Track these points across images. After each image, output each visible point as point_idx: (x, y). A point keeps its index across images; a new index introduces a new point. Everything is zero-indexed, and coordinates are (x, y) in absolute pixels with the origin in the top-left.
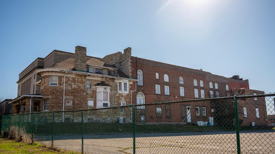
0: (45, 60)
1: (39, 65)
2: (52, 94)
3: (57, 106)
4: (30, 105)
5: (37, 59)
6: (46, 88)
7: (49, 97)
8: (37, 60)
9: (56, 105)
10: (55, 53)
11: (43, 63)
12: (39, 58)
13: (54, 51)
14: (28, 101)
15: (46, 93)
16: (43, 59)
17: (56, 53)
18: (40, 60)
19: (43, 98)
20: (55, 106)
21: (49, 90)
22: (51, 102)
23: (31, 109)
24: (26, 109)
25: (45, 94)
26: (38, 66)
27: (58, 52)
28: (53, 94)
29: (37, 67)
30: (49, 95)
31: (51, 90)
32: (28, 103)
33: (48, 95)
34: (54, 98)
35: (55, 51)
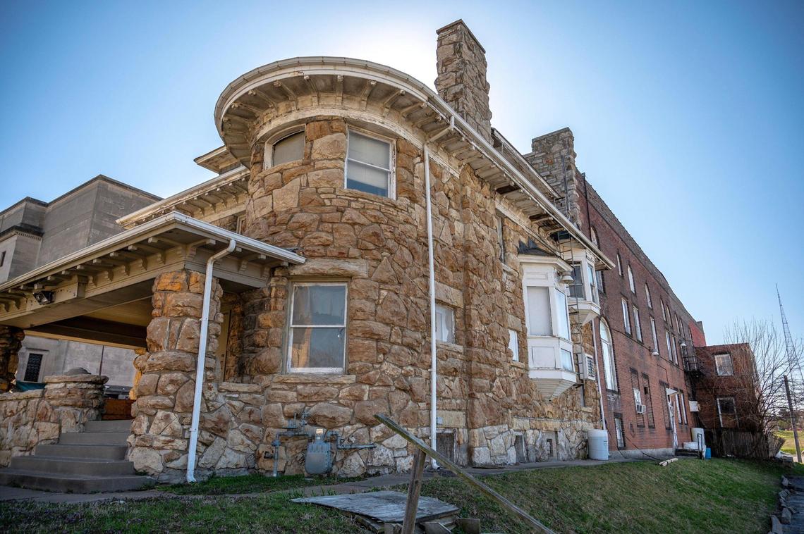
0: (50, 208)
1: (26, 222)
2: (371, 246)
3: (402, 344)
4: (198, 317)
5: (21, 202)
6: (324, 205)
7: (351, 267)
8: (23, 205)
9: (397, 334)
10: (99, 184)
11: (42, 217)
12: (28, 199)
13: (95, 179)
14: (184, 276)
15: (325, 237)
16: (46, 205)
17: (104, 185)
18: (33, 206)
19: (296, 271)
20: (394, 338)
21: (351, 214)
22: (369, 307)
23: (208, 355)
24: (164, 343)
25: (316, 242)
26: (22, 224)
27: (110, 186)
28: (378, 248)
29: (19, 226)
30: (354, 252)
31: (363, 220)
32: (185, 298)
33: (343, 256)
34: (385, 277)
35: (101, 177)
